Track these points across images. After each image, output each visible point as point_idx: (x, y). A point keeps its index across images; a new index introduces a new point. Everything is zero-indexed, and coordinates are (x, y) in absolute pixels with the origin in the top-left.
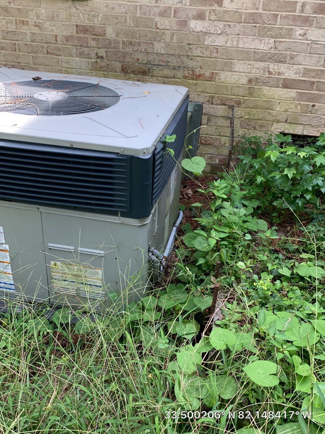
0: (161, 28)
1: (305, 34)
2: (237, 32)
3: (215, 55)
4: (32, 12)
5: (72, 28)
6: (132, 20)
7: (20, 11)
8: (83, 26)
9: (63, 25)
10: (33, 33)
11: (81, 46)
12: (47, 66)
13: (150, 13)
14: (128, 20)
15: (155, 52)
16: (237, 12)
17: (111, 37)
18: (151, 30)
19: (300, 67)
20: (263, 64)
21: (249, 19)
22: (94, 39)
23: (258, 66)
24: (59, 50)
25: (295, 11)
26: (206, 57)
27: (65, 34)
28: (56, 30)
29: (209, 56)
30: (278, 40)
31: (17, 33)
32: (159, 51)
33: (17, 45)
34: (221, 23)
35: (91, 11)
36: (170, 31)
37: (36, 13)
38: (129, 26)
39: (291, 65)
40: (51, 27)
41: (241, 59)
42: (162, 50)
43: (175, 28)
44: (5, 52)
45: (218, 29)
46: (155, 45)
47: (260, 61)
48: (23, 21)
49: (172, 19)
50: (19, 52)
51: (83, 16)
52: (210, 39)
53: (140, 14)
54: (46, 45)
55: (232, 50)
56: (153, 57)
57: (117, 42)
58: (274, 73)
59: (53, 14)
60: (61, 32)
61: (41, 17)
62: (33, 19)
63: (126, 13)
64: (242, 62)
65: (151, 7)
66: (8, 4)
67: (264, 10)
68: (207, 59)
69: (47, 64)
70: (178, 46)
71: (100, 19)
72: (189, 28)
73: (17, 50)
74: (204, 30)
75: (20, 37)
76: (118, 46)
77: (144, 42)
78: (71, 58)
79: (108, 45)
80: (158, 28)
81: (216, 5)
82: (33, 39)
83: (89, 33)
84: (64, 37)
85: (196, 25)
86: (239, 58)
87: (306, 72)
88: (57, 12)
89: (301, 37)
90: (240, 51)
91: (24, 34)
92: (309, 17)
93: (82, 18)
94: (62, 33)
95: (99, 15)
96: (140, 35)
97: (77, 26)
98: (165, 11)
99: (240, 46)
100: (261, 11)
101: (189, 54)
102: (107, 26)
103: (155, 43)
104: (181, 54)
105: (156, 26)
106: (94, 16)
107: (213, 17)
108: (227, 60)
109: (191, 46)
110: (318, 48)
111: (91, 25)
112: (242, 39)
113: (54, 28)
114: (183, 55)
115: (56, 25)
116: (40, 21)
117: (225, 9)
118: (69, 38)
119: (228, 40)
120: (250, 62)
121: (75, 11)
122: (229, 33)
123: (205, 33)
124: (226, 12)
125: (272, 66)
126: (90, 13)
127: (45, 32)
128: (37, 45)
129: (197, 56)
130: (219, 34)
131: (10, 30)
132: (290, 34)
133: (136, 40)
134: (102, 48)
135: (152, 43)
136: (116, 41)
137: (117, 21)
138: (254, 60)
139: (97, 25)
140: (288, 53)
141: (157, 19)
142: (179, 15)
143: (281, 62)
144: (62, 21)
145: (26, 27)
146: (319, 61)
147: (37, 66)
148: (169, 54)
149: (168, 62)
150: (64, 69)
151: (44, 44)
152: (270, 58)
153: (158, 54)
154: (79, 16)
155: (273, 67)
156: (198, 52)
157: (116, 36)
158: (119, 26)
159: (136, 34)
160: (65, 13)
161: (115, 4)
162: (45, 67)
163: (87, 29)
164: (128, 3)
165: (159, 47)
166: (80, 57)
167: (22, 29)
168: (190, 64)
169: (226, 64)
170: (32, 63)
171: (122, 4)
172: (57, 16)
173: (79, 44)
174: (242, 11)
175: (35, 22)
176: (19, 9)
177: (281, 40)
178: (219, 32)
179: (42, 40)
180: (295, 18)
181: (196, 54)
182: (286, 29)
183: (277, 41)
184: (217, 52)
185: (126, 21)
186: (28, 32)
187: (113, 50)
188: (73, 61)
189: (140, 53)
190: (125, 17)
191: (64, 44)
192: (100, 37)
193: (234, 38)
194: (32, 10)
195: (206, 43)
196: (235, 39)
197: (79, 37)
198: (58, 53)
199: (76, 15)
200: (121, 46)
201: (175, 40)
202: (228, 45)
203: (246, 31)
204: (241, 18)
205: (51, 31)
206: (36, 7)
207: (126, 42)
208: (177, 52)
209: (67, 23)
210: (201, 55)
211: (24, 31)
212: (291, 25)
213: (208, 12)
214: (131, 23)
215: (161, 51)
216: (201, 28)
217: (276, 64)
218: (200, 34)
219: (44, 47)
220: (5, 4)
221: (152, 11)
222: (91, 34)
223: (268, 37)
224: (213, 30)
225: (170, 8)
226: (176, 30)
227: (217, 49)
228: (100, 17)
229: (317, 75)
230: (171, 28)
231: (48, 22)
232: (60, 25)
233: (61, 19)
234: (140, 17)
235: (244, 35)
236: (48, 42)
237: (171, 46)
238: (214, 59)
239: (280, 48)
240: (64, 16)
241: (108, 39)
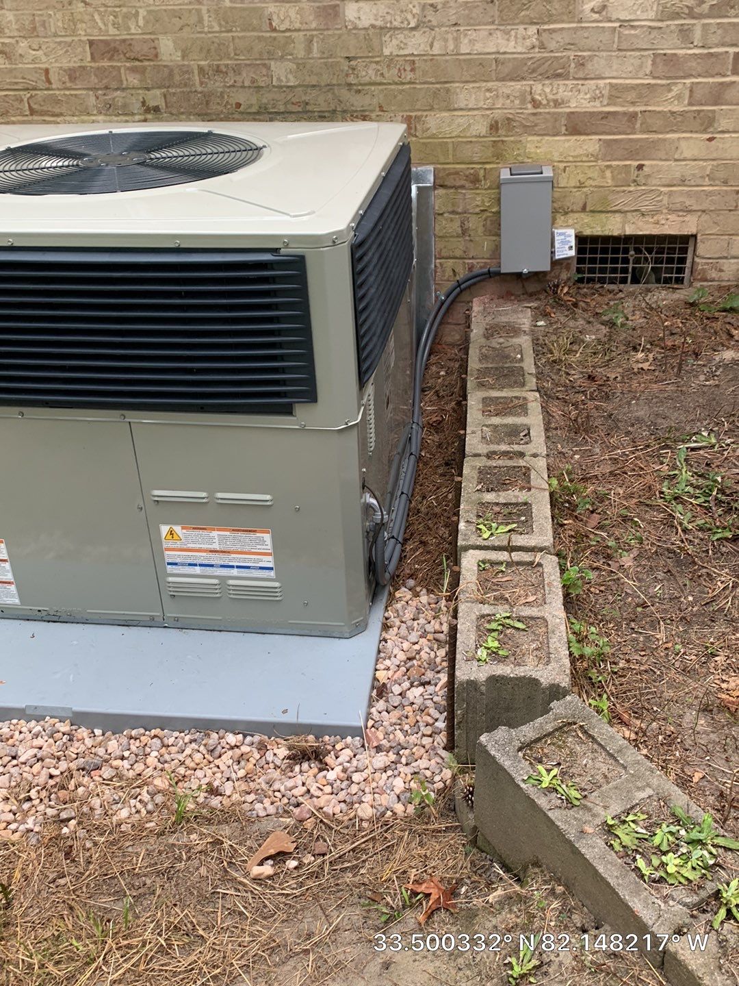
0: (283, 27)
1: (604, 7)
2: (453, 19)
3: (409, 76)
5: (80, 49)
6: (213, 16)
8: (106, 43)
9: (60, 43)
11: (107, 88)
14: (206, 17)
15: (274, 83)
17: (171, 61)
18: (261, 34)
19: (601, 83)
20: (518, 86)
22: (133, 70)
23: (508, 91)
24: (57, 102)
26: (390, 84)
27: (66, 65)
28: (44, 59)
29: (397, 79)
30: (546, 27)
32: (284, 80)
35: (120, 7)
36: (302, 33)
38: (209, 32)
39: (580, 82)
40: (34, 52)
41: (468, 78)
42: (290, 76)
43: (314, 25)
45: (409, 17)
46: (273, 68)
47: (512, 80)
49: (305, 4)
51: (101, 19)
52: (395, 42)
54: (25, 95)
55: (447, 61)
56: (270, 96)
57: (186, 71)
58: (544, 102)
59: (33, 21)
60: (56, 61)
61: (6, 31)
63: (199, 2)
64: (472, 85)
68: (393, 87)
70: (326, 64)
71: (141, 23)
72: (345, 21)
74: (379, 23)
76: (189, 79)
77: (246, 65)
78: (86, 118)
79: (167, 78)
80: (274, 30)
83: (122, 56)
84: (65, 71)
85: (359, 14)
86: (464, 79)
87: (617, 93)
88: (42, 15)
89: (596, 16)
90: (464, 60)
93: (100, 24)
94: (59, 62)
95: (137, 12)
96: (235, 49)
97: (91, 43)
99: (464, 50)
101: (352, 79)
102: (160, 37)
103: (272, 63)
104: (334, 82)
105: (271, 24)
106: (127, 17)
108: (438, 86)
109: (353, 63)
110: (636, 36)
111: (124, 37)
112: (466, 35)
113: (40, 53)
114: (339, 85)
115: (43, 47)
116: (7, 41)
118: (78, 74)
119: (434, 38)
120: (490, 85)
121: (82, 10)
122: (434, 23)
123: (381, 28)
125: (538, 88)
126: (118, 9)
127: (20, 66)
128: (6, 96)
129: (370, 84)
130: (413, 29)
132: (570, 10)
133: (229, 62)
134: (153, 88)
135: (264, 65)
136: (185, 69)
137: (182, 22)
138: (497, 80)
139: (137, 37)
140: (571, 54)
141: (271, 8)
143: (558, 76)
144: (55, 35)
146: (641, 67)
148: (307, 86)
149: (307, 104)
151: (21, 93)
152: (534, 71)
153: (281, 87)
154: (94, 20)
155: (541, 90)
156: (370, 74)
157: (183, 57)
158: (186, 33)
159: (228, 47)
160: (59, 15)
163: (115, 48)
165: (282, 72)
166: (106, 115)
168: (355, 103)
169: (436, 94)
172: (43, 24)
173: (101, 85)
177: (552, 26)
178: (412, 25)
179: (16, 83)
181: (367, 79)
183: (545, 30)
184: (413, 70)
185: (201, 21)
187: (178, 90)
189: (240, 90)
190: (199, 11)
191: (67, 89)
192: (147, 63)
193: (447, 32)
195: (387, 52)
196: (450, 36)
197: (98, 68)
198: (57, 110)
199: (87, 18)
200: (197, 78)
201: (315, 53)
202: (436, 51)
203: (474, 15)
205: (33, 62)
207: (206, 68)
208: (325, 79)
209: (68, 39)
210: (379, 79)
214: (213, 23)
215: (288, 81)
216: (372, 17)
217: (547, 82)
218: (371, 31)
219: (22, 100)
222: (124, 59)
223: (522, 23)
224: (399, 19)
226: (315, 29)
227: (412, 63)
228: (140, 18)
229: (640, 96)
230: (305, 27)
231: (24, 40)
232: (52, 45)
233: (53, 30)
234: (231, 8)
235: (468, 25)
236: (30, 87)
237: (308, 66)
238: (408, 86)
239: (552, 45)
240: (60, 24)
241: (165, 66)
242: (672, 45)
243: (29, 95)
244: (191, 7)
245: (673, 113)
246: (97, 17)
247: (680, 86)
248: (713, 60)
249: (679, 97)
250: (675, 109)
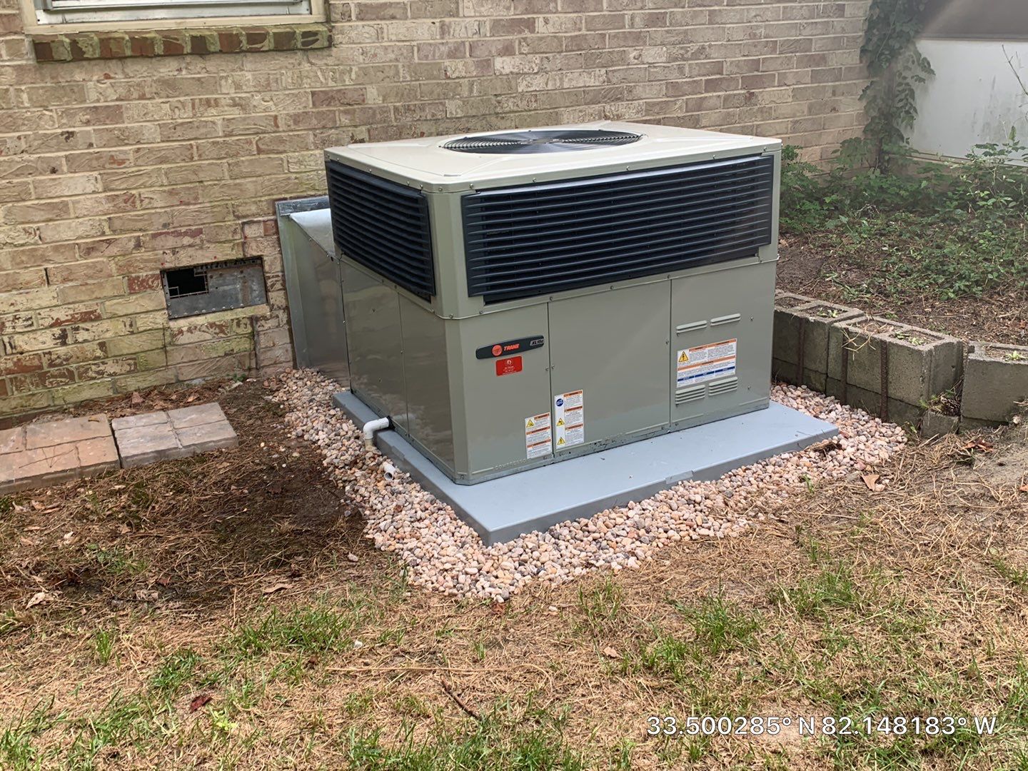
0: (454, 76)
1: (640, 55)
2: (559, 66)
3: (535, 105)
4: (226, 81)
5: (304, 99)
6: (407, 70)
7: (202, 83)
8: (325, 93)
9: (288, 95)
10: (228, 120)
11: (324, 127)
12: (260, 176)
13: (434, 56)
14: (401, 71)
15: (448, 116)
16: (555, 37)
17: (375, 104)
18: (439, 81)
19: (641, 102)
20: (597, 107)
21: (572, 45)
22: (346, 112)
23: (591, 111)
24: (282, 141)
25: (624, 27)
26: (522, 111)
27: (292, 111)
29: (526, 108)
30: (610, 69)
31: (196, 124)
32: (454, 113)
33: (195, 147)
34: (537, 56)
35: (338, 65)
36: (466, 80)
37: (233, 82)
38: (403, 81)
39: (630, 102)
40: (266, 104)
41: (568, 104)
42: (458, 110)
43: (474, 74)
44: (170, 166)
45: (534, 66)
46: (447, 105)
47: (593, 104)
48: (208, 101)
49: (469, 60)
50: (199, 160)
51: (323, 75)
52: (525, 83)
53: (419, 59)
54: (255, 138)
55: (556, 94)
56: (444, 125)
57: (384, 110)
58: (612, 117)
59: (268, 79)
60: (284, 109)
61: (244, 87)
62: (228, 94)
63: (397, 60)
64: (571, 109)
65: (435, 45)
66: (176, 73)
67: (588, 31)
68: (524, 113)
69: (259, 173)
70: (482, 100)
71: (353, 76)
72: (495, 70)
73: (196, 158)
74: (516, 70)
75: (203, 130)
76: (387, 117)
77: (429, 104)
78: (305, 153)
79: (371, 117)
80: (449, 78)
81: (526, 31)
82: (229, 129)
83: (337, 102)
84: (291, 116)
85: (504, 65)
86: (566, 105)
87: (650, 107)
88: (275, 74)
89: (636, 61)
90: (566, 92)
91: (211, 125)
92: (641, 32)
93: (322, 79)
94: (286, 109)
95: (351, 69)
96: (421, 93)
97: (313, 93)
98: (456, 50)
99: (566, 86)
100: (584, 32)
101: (498, 110)
102: (367, 86)
103: (447, 101)
104: (487, 112)
105: (446, 74)
106: (342, 73)
107: (525, 49)
108: (551, 111)
109: (499, 98)
110: (656, 72)
111: (339, 88)
112: (566, 76)
113: (271, 103)
114: (490, 114)
115: (274, 99)
116: (244, 95)
117: (539, 35)
118: (301, 118)
119: (548, 79)
120: (581, 107)
121: (308, 68)
122: (548, 69)
123: (517, 74)
124: (541, 39)
125: (607, 107)
126: (336, 67)
127: (253, 115)
128: (238, 140)
129: (510, 112)
130: (536, 73)
131: (180, 121)
132: (623, 59)
133: (417, 102)
134: (360, 125)
135: (441, 103)
136: (385, 109)
137: (384, 75)
138: (586, 104)
139: (350, 87)
140: (624, 85)
141: (447, 63)
142: (478, 53)
143: (619, 99)
144: (286, 89)
145: (213, 111)
146: (660, 91)
147: (238, 181)
148: (469, 117)
149: (469, 129)
150: (294, 175)
151: (252, 137)
152: (605, 97)
153: (452, 118)
154: (317, 76)
155: (611, 108)
156: (509, 105)
157: (383, 101)
158: (385, 84)
159: (416, 91)
160: (290, 74)
161: (378, 48)
162: (254, 179)
163: (332, 96)
164: (397, 43)
165: (453, 107)
167: (206, 114)
168: (501, 126)
169: (550, 116)
170: (227, 177)
171: (389, 46)
172: (277, 81)
173: (319, 126)
174: (560, 34)
175: (233, 99)
176: (199, 79)
177: (616, 68)
178: (536, 71)
179: (248, 129)
180: (625, 36)
181: (507, 109)
182: (618, 52)
183: (610, 71)
184: (536, 101)
185: (397, 73)
186: (219, 120)
187: (379, 126)
188: (312, 158)
189: (424, 123)
190: (396, 67)
191: (292, 131)
192: (356, 107)
193: (556, 75)
194: (226, 78)
195: (520, 90)
196: (557, 78)
197: (318, 113)
198: (281, 148)
199: (311, 75)
200: (392, 116)
201: (475, 93)
202: (550, 87)
203: (570, 63)
204: (561, 45)
205: (265, 111)
206: (233, 70)
207: (400, 108)
208: (483, 111)
209: (295, 92)
210: (515, 109)
211: (210, 119)
212: (623, 47)
213: (517, 42)
214: (407, 75)
215: (457, 113)
216: (511, 67)
217: (612, 104)
218: (510, 76)
219: (251, 142)
220: (171, 74)
221: (437, 51)
222: (339, 104)
223: (598, 67)
224: (528, 67)
225: (463, 43)
226: (475, 77)
227: (535, 95)
228: (353, 73)
229: (661, 108)
230: (468, 75)
231: (258, 94)
232: (282, 97)
233: (284, 85)
234: (419, 64)
235: (568, 69)
236: (260, 131)
237: (470, 102)
238: (533, 112)
239: (614, 80)
240: (290, 80)
241: (370, 108)
242: (674, 77)
243: (257, 138)
244: (391, 64)
245: (679, 118)
246: (319, 73)
247: (681, 101)
248: (695, 84)
249: (680, 108)
250: (679, 115)
